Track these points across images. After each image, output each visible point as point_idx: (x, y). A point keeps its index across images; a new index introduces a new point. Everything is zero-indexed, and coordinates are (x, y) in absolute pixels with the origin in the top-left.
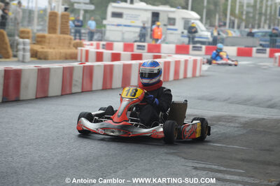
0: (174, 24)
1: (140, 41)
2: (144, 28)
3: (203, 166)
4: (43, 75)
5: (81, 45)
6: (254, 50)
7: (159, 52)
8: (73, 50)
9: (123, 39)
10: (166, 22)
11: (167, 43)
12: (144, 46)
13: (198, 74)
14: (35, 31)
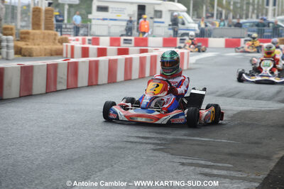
0: (161, 17)
1: (127, 35)
2: (131, 21)
3: (190, 161)
4: (27, 73)
5: (66, 41)
6: (242, 40)
7: (146, 46)
8: (58, 46)
9: (109, 33)
10: (152, 16)
11: (154, 36)
12: (131, 40)
13: (185, 67)
14: (19, 27)
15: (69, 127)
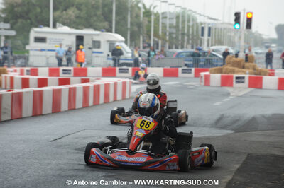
0: (99, 47)
5: (5, 72)
6: (180, 69)
7: (86, 75)
9: (48, 63)
10: (91, 46)
11: (93, 66)
12: (70, 70)
13: (127, 96)
15: (19, 157)
